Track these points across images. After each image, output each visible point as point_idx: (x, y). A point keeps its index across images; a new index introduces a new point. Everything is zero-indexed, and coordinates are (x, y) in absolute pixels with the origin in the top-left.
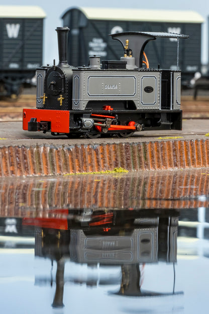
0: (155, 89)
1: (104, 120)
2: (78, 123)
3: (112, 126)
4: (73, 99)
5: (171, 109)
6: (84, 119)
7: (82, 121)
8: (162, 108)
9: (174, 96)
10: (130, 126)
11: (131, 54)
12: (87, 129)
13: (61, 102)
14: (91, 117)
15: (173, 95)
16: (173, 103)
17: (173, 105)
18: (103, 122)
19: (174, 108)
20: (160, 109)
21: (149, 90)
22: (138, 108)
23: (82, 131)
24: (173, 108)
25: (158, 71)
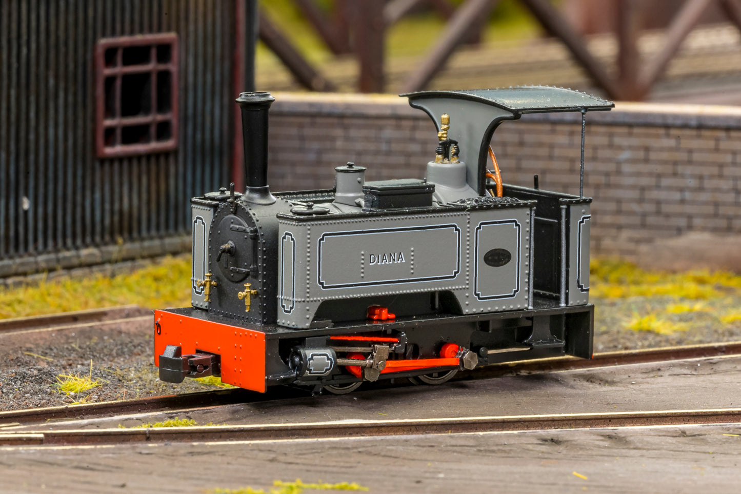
0: (514, 256)
1: (368, 349)
2: (293, 361)
3: (391, 364)
4: (279, 296)
5: (563, 305)
6: (309, 353)
7: (301, 359)
8: (534, 306)
9: (570, 269)
10: (444, 357)
11: (456, 154)
12: (319, 378)
13: (248, 302)
14: (330, 344)
15: (567, 266)
16: (567, 288)
17: (567, 294)
18: (365, 356)
19: (571, 303)
20: (530, 308)
21: (497, 258)
22: (466, 311)
23: (304, 383)
24: (567, 302)
25: (525, 206)
